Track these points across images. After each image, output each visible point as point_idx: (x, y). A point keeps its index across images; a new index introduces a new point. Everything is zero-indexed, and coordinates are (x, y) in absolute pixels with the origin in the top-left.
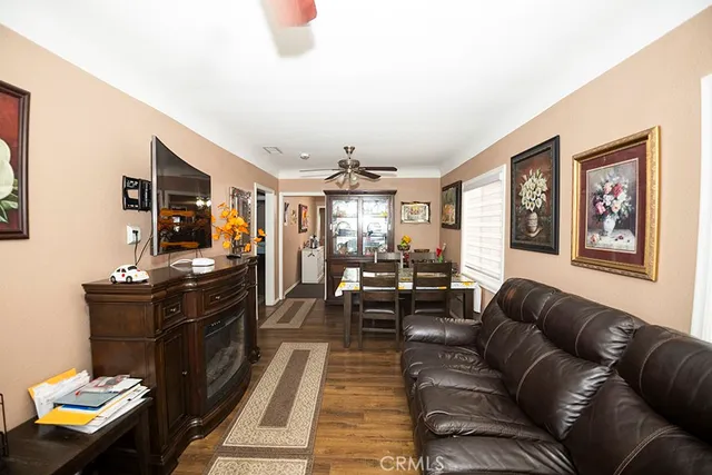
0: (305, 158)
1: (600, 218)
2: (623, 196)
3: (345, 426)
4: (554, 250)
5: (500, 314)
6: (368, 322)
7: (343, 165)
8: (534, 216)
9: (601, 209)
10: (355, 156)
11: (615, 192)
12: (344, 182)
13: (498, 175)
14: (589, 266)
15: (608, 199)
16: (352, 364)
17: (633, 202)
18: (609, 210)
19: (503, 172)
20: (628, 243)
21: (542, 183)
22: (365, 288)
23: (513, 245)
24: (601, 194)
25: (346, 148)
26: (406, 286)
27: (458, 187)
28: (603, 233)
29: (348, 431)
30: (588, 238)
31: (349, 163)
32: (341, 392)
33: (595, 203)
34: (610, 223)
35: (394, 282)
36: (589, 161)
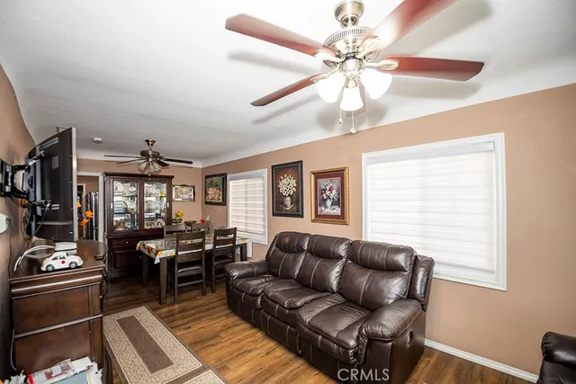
0: (98, 142)
1: (325, 200)
2: (334, 192)
3: (213, 345)
4: (302, 216)
5: (280, 253)
6: (182, 280)
7: (144, 154)
8: (289, 198)
9: (325, 197)
10: (155, 148)
11: (331, 190)
12: (146, 169)
13: (262, 173)
14: (321, 222)
15: (328, 193)
16: (179, 312)
17: (338, 194)
18: (329, 197)
19: (266, 173)
20: (337, 211)
21: (293, 182)
22: (180, 253)
23: (274, 215)
24: (325, 190)
25: (147, 141)
26: (209, 247)
27: (224, 177)
28: (326, 207)
29: (218, 347)
30: (319, 209)
31: (150, 153)
32: (189, 330)
33: (322, 194)
34: (329, 203)
35: (201, 245)
36: (319, 175)
